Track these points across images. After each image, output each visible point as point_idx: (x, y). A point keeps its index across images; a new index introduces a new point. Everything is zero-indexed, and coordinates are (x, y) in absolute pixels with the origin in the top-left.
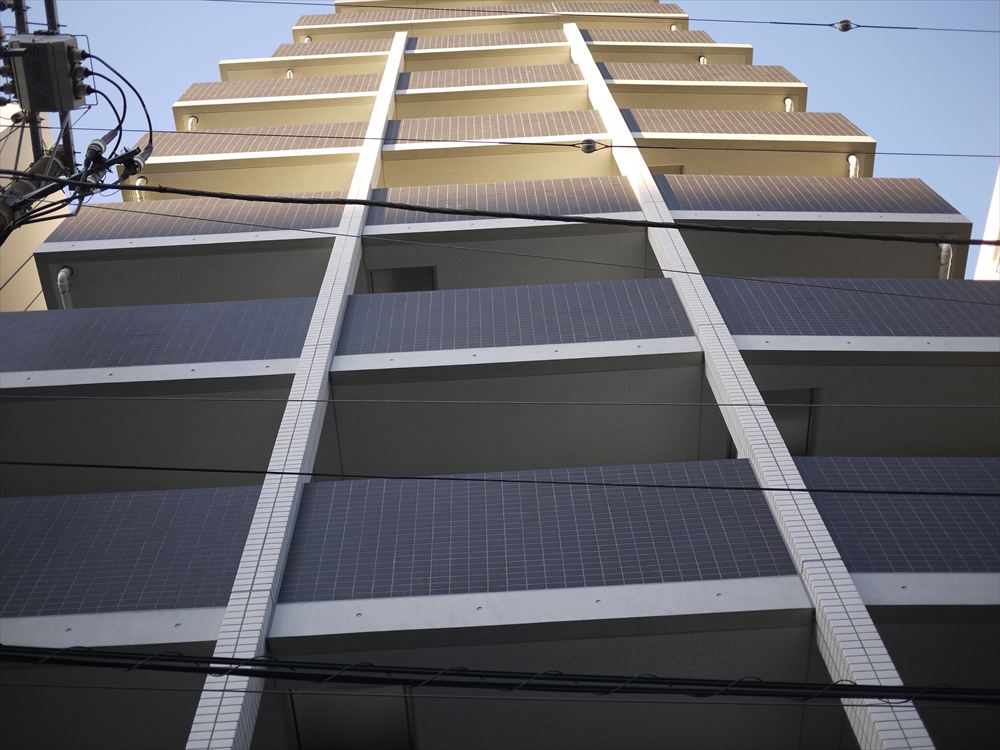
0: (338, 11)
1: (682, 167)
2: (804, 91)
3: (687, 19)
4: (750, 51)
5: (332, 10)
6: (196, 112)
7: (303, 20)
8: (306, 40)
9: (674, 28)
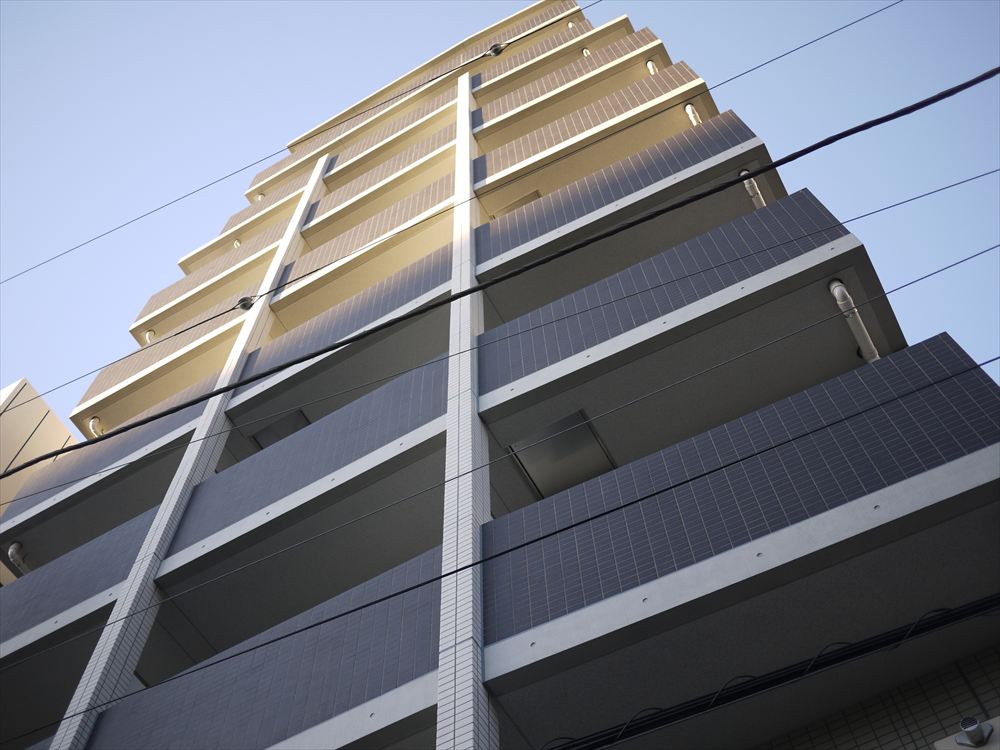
0: (292, 152)
1: (537, 192)
2: (661, 48)
3: (579, 10)
4: (627, 19)
5: (288, 152)
6: (149, 326)
7: (259, 177)
8: (260, 198)
9: (570, 25)
